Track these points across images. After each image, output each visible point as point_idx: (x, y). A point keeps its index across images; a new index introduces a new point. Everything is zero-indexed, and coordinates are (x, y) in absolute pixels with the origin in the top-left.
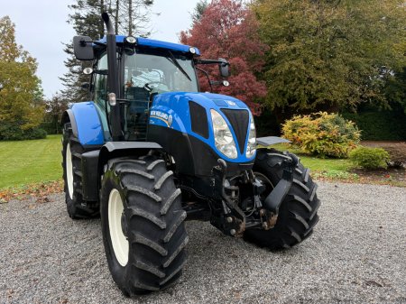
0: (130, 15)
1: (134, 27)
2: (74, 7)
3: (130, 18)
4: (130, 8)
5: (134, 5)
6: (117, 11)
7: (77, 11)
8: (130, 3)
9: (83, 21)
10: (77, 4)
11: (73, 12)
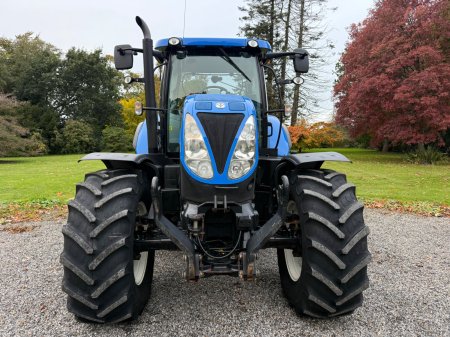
0: (302, 16)
1: (306, 29)
2: (245, 18)
3: (302, 19)
4: (303, 7)
5: (306, 4)
6: (288, 15)
7: (248, 22)
8: (303, 3)
9: (253, 31)
10: (248, 15)
11: (243, 24)
